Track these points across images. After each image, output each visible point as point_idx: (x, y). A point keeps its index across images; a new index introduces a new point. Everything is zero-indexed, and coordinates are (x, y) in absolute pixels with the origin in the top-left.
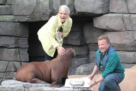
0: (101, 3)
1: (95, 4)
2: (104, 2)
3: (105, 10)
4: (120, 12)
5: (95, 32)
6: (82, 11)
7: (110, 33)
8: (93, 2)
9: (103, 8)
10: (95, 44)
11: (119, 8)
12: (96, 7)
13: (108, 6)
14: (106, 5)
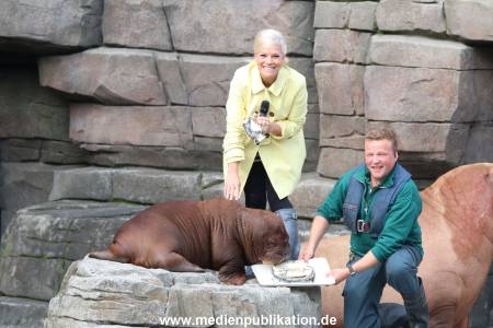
0: (81, 13)
1: (60, 15)
2: (88, 11)
3: (90, 35)
4: (141, 45)
5: (30, 101)
6: (13, 35)
7: (106, 108)
8: (52, 9)
9: (84, 29)
10: (23, 141)
11: (139, 32)
12: (62, 25)
13: (99, 23)
14: (93, 20)
